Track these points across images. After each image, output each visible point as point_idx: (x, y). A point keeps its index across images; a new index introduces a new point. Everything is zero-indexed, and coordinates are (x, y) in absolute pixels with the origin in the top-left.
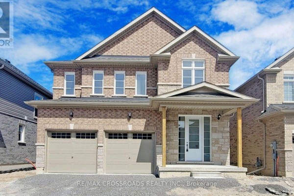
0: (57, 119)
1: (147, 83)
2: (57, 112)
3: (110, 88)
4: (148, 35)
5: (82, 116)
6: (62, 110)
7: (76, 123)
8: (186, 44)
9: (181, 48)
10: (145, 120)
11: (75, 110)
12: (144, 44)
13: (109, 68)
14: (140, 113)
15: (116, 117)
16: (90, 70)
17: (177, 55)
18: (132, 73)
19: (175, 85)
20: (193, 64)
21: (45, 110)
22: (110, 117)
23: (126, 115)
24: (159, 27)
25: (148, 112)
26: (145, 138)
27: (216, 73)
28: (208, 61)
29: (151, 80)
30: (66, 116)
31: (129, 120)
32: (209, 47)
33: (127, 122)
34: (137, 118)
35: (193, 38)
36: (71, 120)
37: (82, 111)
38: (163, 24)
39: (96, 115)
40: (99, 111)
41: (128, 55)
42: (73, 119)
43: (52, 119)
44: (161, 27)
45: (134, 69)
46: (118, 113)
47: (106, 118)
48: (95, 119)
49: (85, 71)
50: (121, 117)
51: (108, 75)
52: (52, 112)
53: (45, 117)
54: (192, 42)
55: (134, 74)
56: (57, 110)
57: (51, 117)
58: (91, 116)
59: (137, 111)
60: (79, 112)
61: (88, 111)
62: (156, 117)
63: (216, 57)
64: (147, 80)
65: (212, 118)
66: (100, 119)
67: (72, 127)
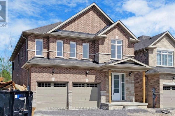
0: (44, 74)
1: (89, 51)
2: (44, 70)
3: (67, 53)
4: (90, 19)
5: (59, 73)
6: (47, 68)
7: (56, 77)
8: (113, 30)
9: (111, 32)
10: (95, 76)
11: (55, 69)
12: (87, 25)
13: (67, 40)
14: (92, 72)
15: (79, 74)
16: (54, 39)
17: (109, 36)
18: (80, 44)
19: (107, 54)
20: (116, 42)
21: (36, 68)
22: (76, 74)
23: (85, 72)
24: (96, 15)
25: (96, 71)
26: (93, 87)
27: (128, 48)
28: (124, 41)
29: (91, 49)
30: (49, 73)
31: (86, 76)
32: (125, 33)
33: (85, 77)
34: (91, 74)
35: (117, 26)
36: (53, 75)
37: (59, 69)
38: (98, 14)
39: (68, 72)
40: (69, 70)
41: (78, 31)
42: (54, 75)
43: (41, 74)
44: (97, 15)
45: (82, 41)
46: (80, 71)
47: (74, 74)
48: (67, 75)
49: (52, 40)
50: (82, 74)
51: (66, 44)
52: (41, 69)
53: (36, 73)
54: (116, 29)
55: (82, 45)
56: (44, 68)
57: (40, 73)
58: (65, 73)
59: (91, 70)
60: (58, 70)
61: (63, 69)
62: (100, 74)
63: (129, 39)
64: (89, 49)
65: (126, 75)
66: (70, 75)
67: (53, 79)
